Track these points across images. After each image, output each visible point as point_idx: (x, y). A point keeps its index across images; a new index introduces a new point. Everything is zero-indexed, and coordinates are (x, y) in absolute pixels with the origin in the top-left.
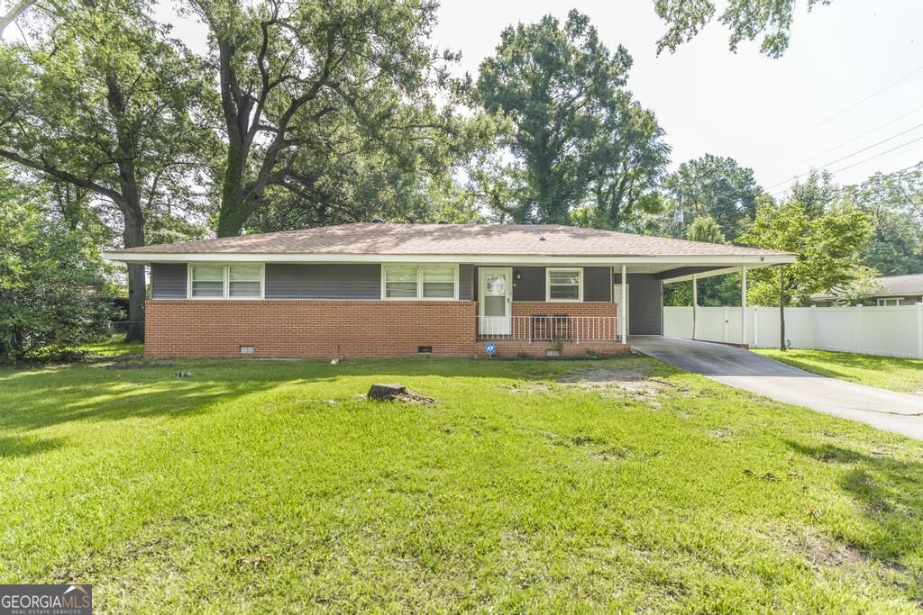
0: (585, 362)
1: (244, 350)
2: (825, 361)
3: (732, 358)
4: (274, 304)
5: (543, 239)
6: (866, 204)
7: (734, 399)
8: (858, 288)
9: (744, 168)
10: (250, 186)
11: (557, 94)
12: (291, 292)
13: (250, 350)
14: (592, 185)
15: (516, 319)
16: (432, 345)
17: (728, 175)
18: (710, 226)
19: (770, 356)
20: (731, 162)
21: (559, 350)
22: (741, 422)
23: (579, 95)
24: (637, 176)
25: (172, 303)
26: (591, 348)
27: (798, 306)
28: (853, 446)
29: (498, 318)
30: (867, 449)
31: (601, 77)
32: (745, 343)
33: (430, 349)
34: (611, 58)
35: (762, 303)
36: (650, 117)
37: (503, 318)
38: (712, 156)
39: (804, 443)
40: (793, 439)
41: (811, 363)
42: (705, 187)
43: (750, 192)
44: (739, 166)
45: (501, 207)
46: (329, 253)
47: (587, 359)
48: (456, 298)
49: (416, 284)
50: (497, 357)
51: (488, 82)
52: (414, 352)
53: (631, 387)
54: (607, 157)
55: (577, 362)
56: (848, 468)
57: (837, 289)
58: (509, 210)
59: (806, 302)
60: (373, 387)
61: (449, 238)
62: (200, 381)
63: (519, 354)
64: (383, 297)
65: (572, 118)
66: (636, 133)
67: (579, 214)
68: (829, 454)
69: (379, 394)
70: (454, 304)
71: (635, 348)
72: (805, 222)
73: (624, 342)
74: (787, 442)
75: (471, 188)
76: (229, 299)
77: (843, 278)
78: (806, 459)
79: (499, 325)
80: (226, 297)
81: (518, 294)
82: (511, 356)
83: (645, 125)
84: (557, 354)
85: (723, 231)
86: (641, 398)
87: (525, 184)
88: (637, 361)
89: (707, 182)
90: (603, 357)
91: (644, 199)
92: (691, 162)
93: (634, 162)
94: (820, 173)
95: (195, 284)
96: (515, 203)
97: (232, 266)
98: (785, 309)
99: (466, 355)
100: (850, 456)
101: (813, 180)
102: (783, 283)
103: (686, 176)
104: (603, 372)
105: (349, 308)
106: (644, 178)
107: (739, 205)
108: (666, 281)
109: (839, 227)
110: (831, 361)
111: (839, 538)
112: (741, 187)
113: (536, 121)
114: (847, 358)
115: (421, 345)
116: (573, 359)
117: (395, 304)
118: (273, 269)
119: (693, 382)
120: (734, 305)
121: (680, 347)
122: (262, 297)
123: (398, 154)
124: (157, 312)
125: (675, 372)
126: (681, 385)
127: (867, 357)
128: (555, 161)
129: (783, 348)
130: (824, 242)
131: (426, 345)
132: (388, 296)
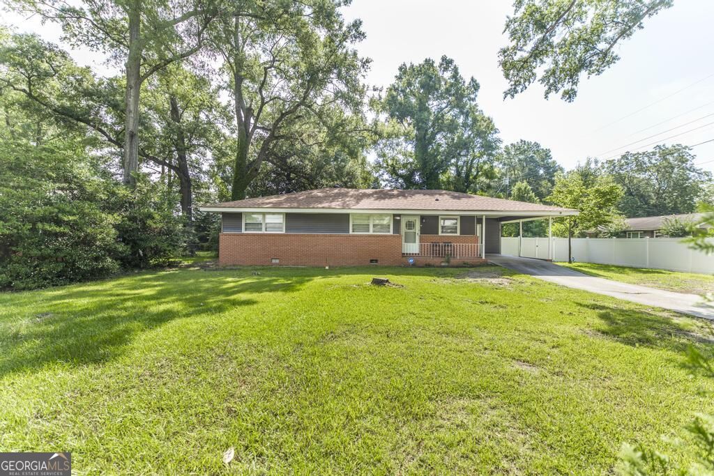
0: (464, 269)
1: (274, 261)
2: (594, 269)
3: (544, 267)
4: (290, 235)
5: (437, 200)
6: (621, 172)
7: (549, 286)
8: (614, 226)
9: (545, 149)
10: (251, 163)
11: (433, 105)
12: (298, 229)
13: (277, 261)
14: (453, 161)
15: (421, 245)
16: (378, 259)
17: (534, 153)
18: (525, 188)
19: (564, 266)
20: (537, 145)
21: (448, 262)
22: (554, 296)
23: (446, 107)
24: (482, 155)
25: (234, 235)
26: (466, 261)
27: (579, 237)
28: (606, 305)
29: (411, 244)
30: (611, 306)
31: (459, 96)
32: (550, 259)
33: (376, 261)
34: (466, 85)
35: (558, 236)
36: (490, 121)
37: (414, 244)
38: (525, 141)
39: (584, 303)
40: (579, 302)
41: (586, 270)
42: (520, 160)
43: (548, 164)
44: (542, 148)
45: (397, 175)
46: (323, 208)
47: (465, 267)
48: (391, 233)
49: (369, 225)
50: (414, 265)
51: (392, 100)
52: (369, 263)
53: (495, 281)
54: (465, 145)
55: (462, 269)
56: (604, 311)
57: (600, 228)
58: (401, 176)
59: (583, 235)
60: (374, 279)
61: (384, 199)
62: (268, 276)
63: (426, 265)
64: (351, 232)
65: (443, 123)
66: (482, 132)
67: (445, 180)
68: (594, 307)
69: (377, 282)
70: (390, 236)
71: (490, 261)
72: (583, 190)
73: (484, 258)
74: (577, 303)
75: (379, 163)
76: (266, 232)
77: (605, 222)
78: (586, 309)
79: (413, 248)
80: (263, 231)
81: (423, 231)
82: (421, 265)
83: (488, 127)
84: (447, 264)
85: (533, 190)
86: (501, 286)
87: (411, 160)
88: (493, 268)
89: (522, 157)
90: (472, 266)
91: (485, 170)
92: (512, 145)
93: (479, 147)
94: (593, 160)
95: (246, 224)
96: (404, 171)
97: (268, 214)
98: (572, 239)
99: (397, 264)
100: (603, 308)
101: (588, 163)
102: (570, 224)
103: (508, 153)
104: (476, 274)
105: (332, 238)
106: (485, 157)
107: (541, 172)
108: (503, 223)
109: (603, 193)
110: (597, 269)
111: (599, 331)
112: (543, 161)
113: (420, 124)
114: (606, 267)
115: (371, 258)
116: (457, 267)
117: (357, 236)
119: (526, 279)
120: (540, 236)
121: (514, 260)
122: (284, 232)
123: (348, 147)
124: (227, 238)
125: (515, 274)
126: (520, 280)
127: (617, 267)
128: (430, 146)
129: (570, 262)
130: (594, 201)
131: (374, 259)
132: (353, 231)
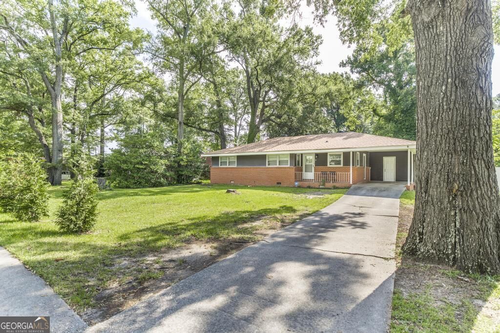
4: (238, 168)
12: (243, 164)
15: (316, 173)
16: (281, 182)
21: (324, 185)
26: (336, 185)
29: (309, 173)
37: (311, 173)
48: (289, 166)
50: (300, 187)
52: (276, 184)
63: (308, 187)
70: (288, 168)
71: (354, 186)
73: (351, 183)
79: (310, 176)
80: (228, 166)
81: (317, 164)
82: (305, 187)
84: (323, 187)
95: (221, 162)
97: (229, 157)
99: (291, 186)
105: (257, 170)
115: (278, 182)
117: (270, 168)
118: (239, 157)
124: (214, 170)
132: (269, 165)
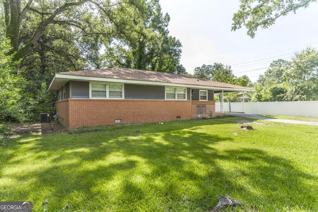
1: (116, 121)
5: (198, 81)
13: (119, 121)
25: (83, 100)
33: (179, 117)
49: (175, 94)
52: (175, 119)
64: (166, 99)
70: (186, 101)
76: (109, 99)
84: (210, 117)
95: (93, 92)
97: (110, 84)
99: (189, 119)
115: (177, 116)
122: (123, 98)
124: (75, 105)
131: (179, 116)
